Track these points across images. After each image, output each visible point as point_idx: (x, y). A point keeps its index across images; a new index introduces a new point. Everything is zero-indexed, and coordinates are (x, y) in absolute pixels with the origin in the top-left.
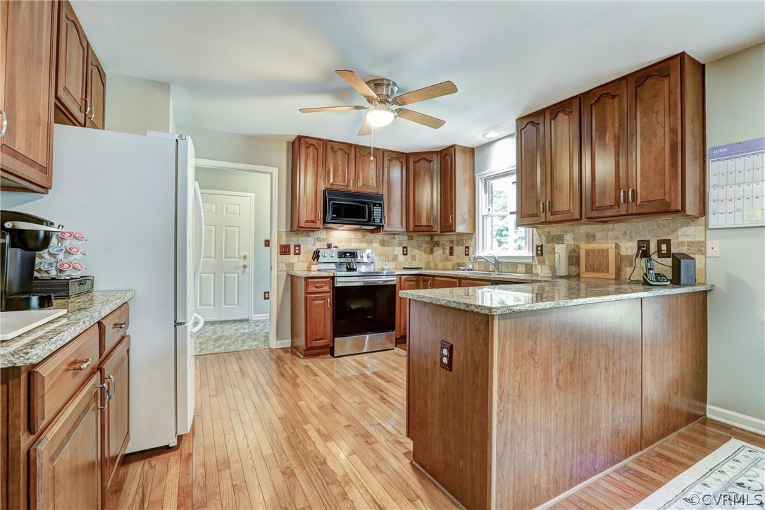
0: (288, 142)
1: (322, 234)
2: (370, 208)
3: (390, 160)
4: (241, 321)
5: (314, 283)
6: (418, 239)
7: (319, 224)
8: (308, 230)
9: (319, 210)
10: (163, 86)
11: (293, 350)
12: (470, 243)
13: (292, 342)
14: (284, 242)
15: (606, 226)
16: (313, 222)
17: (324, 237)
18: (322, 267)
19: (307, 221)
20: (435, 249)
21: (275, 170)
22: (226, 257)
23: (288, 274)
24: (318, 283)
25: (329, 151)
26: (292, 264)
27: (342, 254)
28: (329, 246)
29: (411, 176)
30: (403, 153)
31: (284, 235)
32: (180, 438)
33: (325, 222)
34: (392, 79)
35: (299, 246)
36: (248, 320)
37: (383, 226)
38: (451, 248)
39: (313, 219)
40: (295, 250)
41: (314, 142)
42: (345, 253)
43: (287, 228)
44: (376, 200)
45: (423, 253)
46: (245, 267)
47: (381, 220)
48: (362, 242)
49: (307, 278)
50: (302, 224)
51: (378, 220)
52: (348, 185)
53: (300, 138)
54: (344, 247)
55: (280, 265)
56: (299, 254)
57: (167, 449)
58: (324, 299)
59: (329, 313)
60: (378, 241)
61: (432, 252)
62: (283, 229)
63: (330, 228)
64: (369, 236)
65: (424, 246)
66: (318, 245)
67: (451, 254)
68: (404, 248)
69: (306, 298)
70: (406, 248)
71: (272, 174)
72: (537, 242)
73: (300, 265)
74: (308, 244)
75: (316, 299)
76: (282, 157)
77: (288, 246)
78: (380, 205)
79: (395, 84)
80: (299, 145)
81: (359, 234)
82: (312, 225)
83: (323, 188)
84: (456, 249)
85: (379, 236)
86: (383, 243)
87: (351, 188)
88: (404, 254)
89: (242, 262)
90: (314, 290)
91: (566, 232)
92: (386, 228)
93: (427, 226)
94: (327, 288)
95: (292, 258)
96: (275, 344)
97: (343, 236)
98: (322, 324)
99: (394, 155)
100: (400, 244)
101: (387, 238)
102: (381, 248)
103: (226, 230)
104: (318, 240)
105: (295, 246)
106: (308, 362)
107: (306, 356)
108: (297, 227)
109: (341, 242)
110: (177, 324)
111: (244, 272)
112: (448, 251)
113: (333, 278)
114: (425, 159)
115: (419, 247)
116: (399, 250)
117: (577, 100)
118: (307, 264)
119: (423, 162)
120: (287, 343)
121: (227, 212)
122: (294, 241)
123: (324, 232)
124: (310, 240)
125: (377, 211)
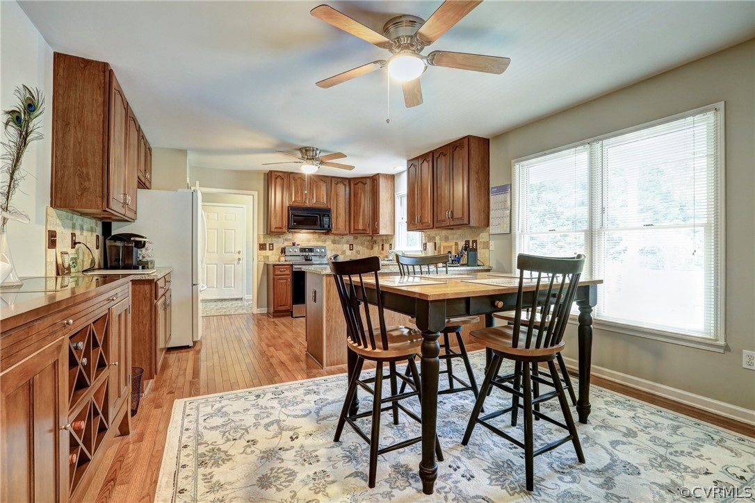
0: (265, 174)
1: (289, 236)
2: (320, 218)
3: (336, 184)
4: (237, 299)
5: (279, 268)
6: (361, 238)
7: (285, 230)
8: (278, 233)
9: (284, 220)
10: (183, 152)
11: (268, 314)
12: (392, 242)
13: (268, 310)
14: (262, 242)
15: (453, 231)
16: (280, 228)
17: (290, 238)
18: (288, 258)
19: (276, 228)
20: (374, 246)
21: (256, 193)
22: (225, 252)
23: (265, 264)
24: (282, 268)
25: (292, 180)
26: (268, 256)
27: (303, 250)
28: (294, 244)
29: (352, 194)
30: (347, 178)
31: (262, 237)
32: (195, 343)
33: (289, 228)
34: (315, 147)
35: (272, 244)
36: (242, 299)
37: (331, 230)
38: (383, 245)
39: (280, 226)
40: (270, 247)
41: (281, 174)
42: (305, 249)
43: (264, 232)
44: (326, 212)
45: (365, 249)
46: (239, 259)
47: (329, 226)
48: (318, 241)
49: (274, 265)
50: (273, 230)
51: (326, 226)
52: (305, 202)
53: (271, 172)
54: (305, 245)
55: (260, 257)
56: (273, 250)
57: (188, 347)
58: (286, 279)
59: (289, 289)
60: (330, 240)
61: (372, 248)
62: (262, 233)
63: (295, 232)
64: (324, 237)
65: (366, 243)
66: (286, 244)
67: (383, 249)
68: (350, 245)
69: (274, 279)
70: (352, 245)
71: (253, 196)
72: (424, 242)
73: (273, 257)
74: (279, 243)
75: (280, 279)
76: (261, 184)
77: (265, 244)
78: (328, 216)
79: (317, 149)
80: (271, 177)
81: (316, 236)
82: (280, 230)
83: (287, 205)
84: (385, 245)
85: (331, 237)
86: (334, 242)
87: (308, 204)
88: (350, 250)
89: (237, 256)
90: (279, 273)
91: (436, 235)
92: (333, 231)
93: (363, 230)
94: (288, 272)
95: (267, 252)
96: (256, 311)
97: (304, 238)
98: (285, 296)
99: (340, 180)
100: (347, 243)
101: (337, 238)
102: (332, 245)
103: (225, 232)
104: (286, 240)
105: (270, 244)
106: (276, 320)
107: (274, 317)
108: (270, 232)
109: (302, 241)
110: (193, 285)
111: (238, 263)
112: (381, 247)
113: (292, 265)
114: (362, 182)
115: (362, 244)
116: (346, 247)
117: (431, 154)
118: (278, 257)
119: (360, 184)
120: (265, 310)
121: (226, 219)
122: (269, 241)
123: (291, 235)
124: (281, 240)
125: (326, 220)
